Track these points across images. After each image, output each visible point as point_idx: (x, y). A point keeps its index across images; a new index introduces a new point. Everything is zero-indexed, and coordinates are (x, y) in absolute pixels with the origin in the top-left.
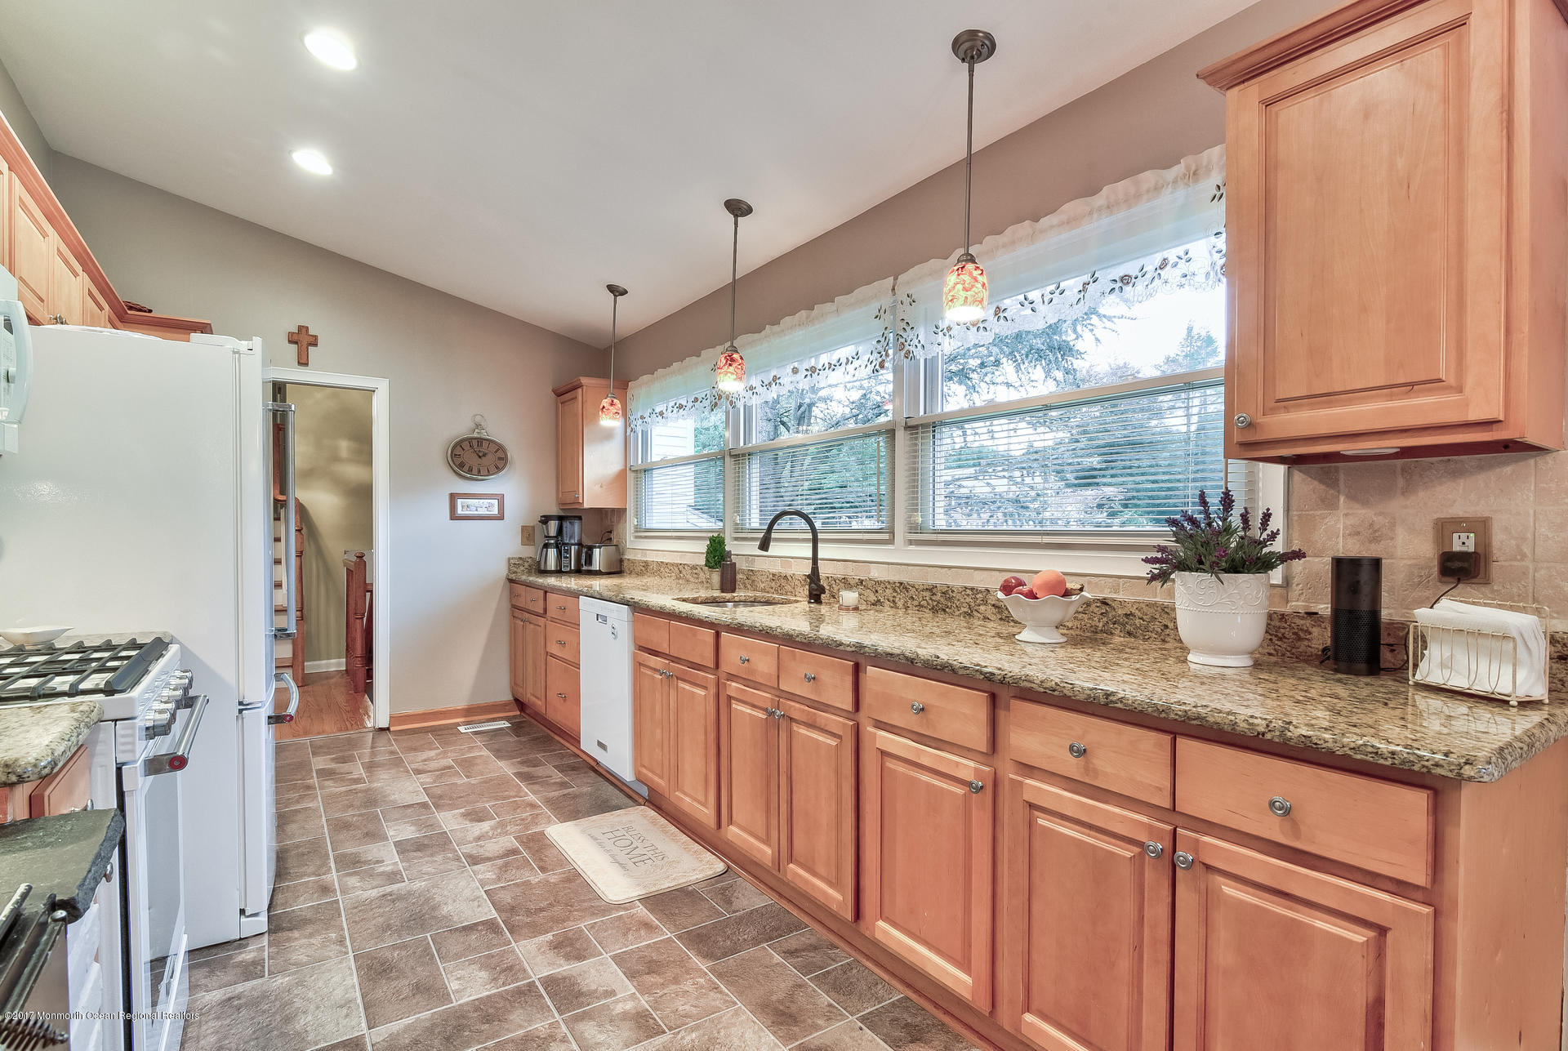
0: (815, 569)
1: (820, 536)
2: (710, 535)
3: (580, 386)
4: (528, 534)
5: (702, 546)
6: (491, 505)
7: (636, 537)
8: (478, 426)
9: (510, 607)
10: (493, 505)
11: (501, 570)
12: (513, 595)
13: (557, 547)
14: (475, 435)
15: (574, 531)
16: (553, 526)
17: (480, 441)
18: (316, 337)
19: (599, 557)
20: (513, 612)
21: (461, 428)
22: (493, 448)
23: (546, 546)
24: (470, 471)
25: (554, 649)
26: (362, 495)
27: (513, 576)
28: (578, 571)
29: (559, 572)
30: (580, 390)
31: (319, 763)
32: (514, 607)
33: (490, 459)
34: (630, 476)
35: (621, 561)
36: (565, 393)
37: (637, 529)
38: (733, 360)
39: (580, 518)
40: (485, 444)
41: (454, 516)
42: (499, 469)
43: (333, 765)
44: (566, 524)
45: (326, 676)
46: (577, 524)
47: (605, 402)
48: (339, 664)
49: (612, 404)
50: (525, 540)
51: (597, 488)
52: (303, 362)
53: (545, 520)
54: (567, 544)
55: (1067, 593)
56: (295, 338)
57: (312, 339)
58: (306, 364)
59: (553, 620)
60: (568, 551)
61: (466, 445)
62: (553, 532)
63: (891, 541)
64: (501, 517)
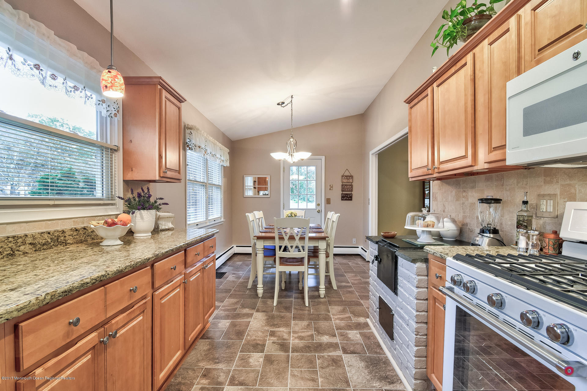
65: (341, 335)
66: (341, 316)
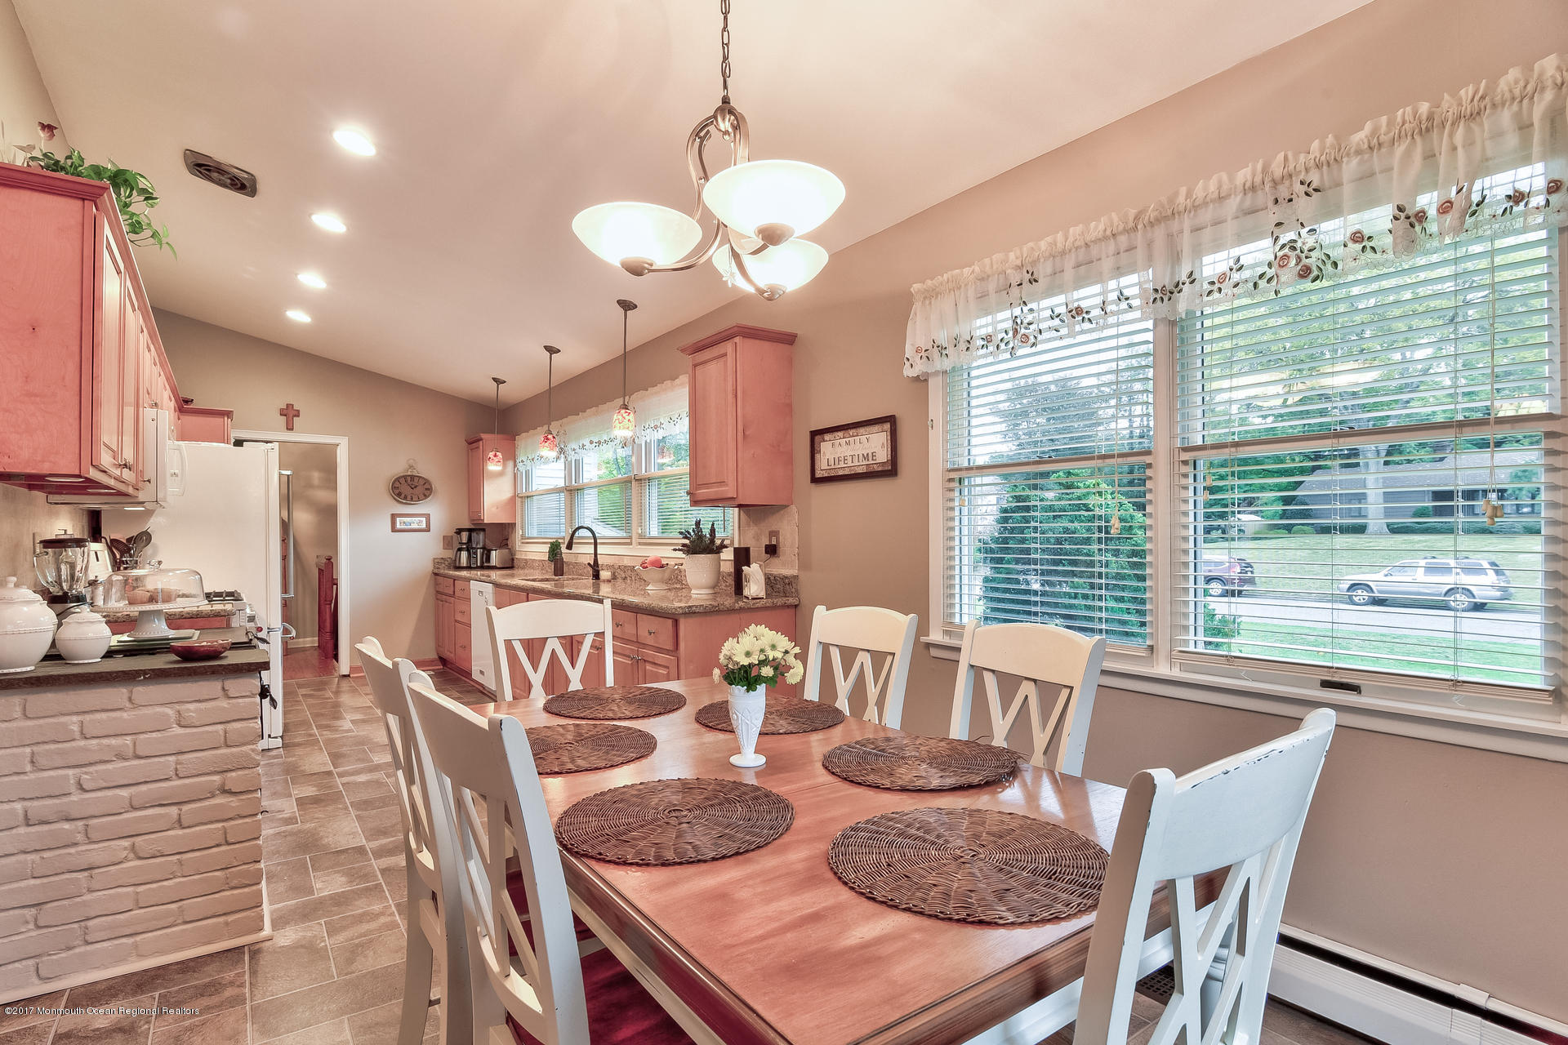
0: (596, 560)
1: (598, 541)
2: (552, 541)
3: (481, 439)
4: (447, 542)
5: (546, 548)
6: (421, 522)
7: (523, 543)
8: (411, 467)
9: (435, 592)
10: (422, 521)
11: (430, 567)
12: (437, 584)
13: (468, 550)
14: (409, 473)
15: (480, 539)
16: (465, 536)
17: (412, 477)
18: (298, 411)
19: (495, 557)
20: (436, 596)
21: (399, 468)
22: (421, 482)
23: (460, 550)
24: (405, 498)
25: (459, 617)
26: (329, 514)
27: (436, 571)
28: (482, 567)
29: (469, 568)
30: (481, 442)
31: (303, 691)
32: (438, 592)
33: (420, 490)
34: (518, 500)
35: (513, 559)
36: (473, 442)
37: (523, 537)
38: (548, 439)
39: (484, 530)
40: (416, 480)
41: (394, 530)
42: (426, 497)
43: (312, 692)
44: (474, 535)
45: (304, 650)
46: (481, 535)
47: (491, 455)
48: (313, 642)
49: (495, 456)
50: (446, 546)
51: (494, 509)
52: (290, 428)
53: (459, 531)
54: (475, 548)
55: (662, 567)
56: (285, 412)
57: (296, 413)
58: (292, 429)
59: (459, 598)
60: (476, 553)
61: (403, 481)
62: (465, 540)
63: (630, 544)
64: (428, 530)
65: (366, 877)
66: (365, 927)
